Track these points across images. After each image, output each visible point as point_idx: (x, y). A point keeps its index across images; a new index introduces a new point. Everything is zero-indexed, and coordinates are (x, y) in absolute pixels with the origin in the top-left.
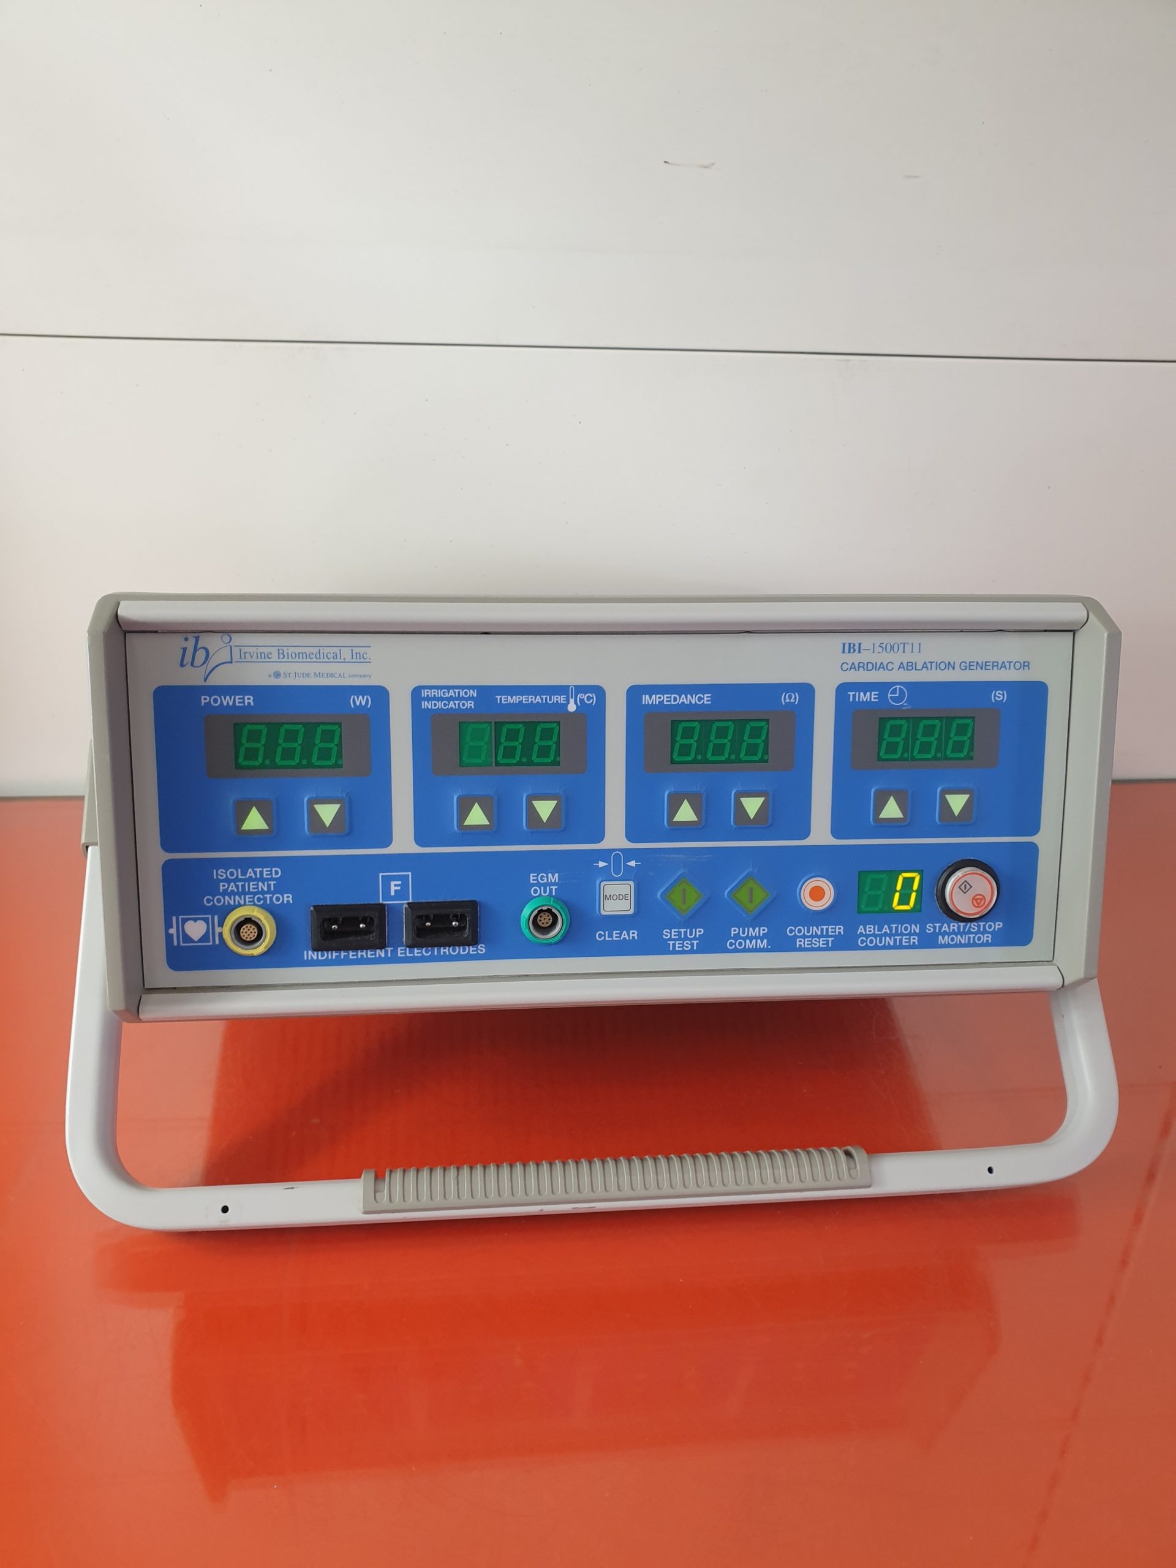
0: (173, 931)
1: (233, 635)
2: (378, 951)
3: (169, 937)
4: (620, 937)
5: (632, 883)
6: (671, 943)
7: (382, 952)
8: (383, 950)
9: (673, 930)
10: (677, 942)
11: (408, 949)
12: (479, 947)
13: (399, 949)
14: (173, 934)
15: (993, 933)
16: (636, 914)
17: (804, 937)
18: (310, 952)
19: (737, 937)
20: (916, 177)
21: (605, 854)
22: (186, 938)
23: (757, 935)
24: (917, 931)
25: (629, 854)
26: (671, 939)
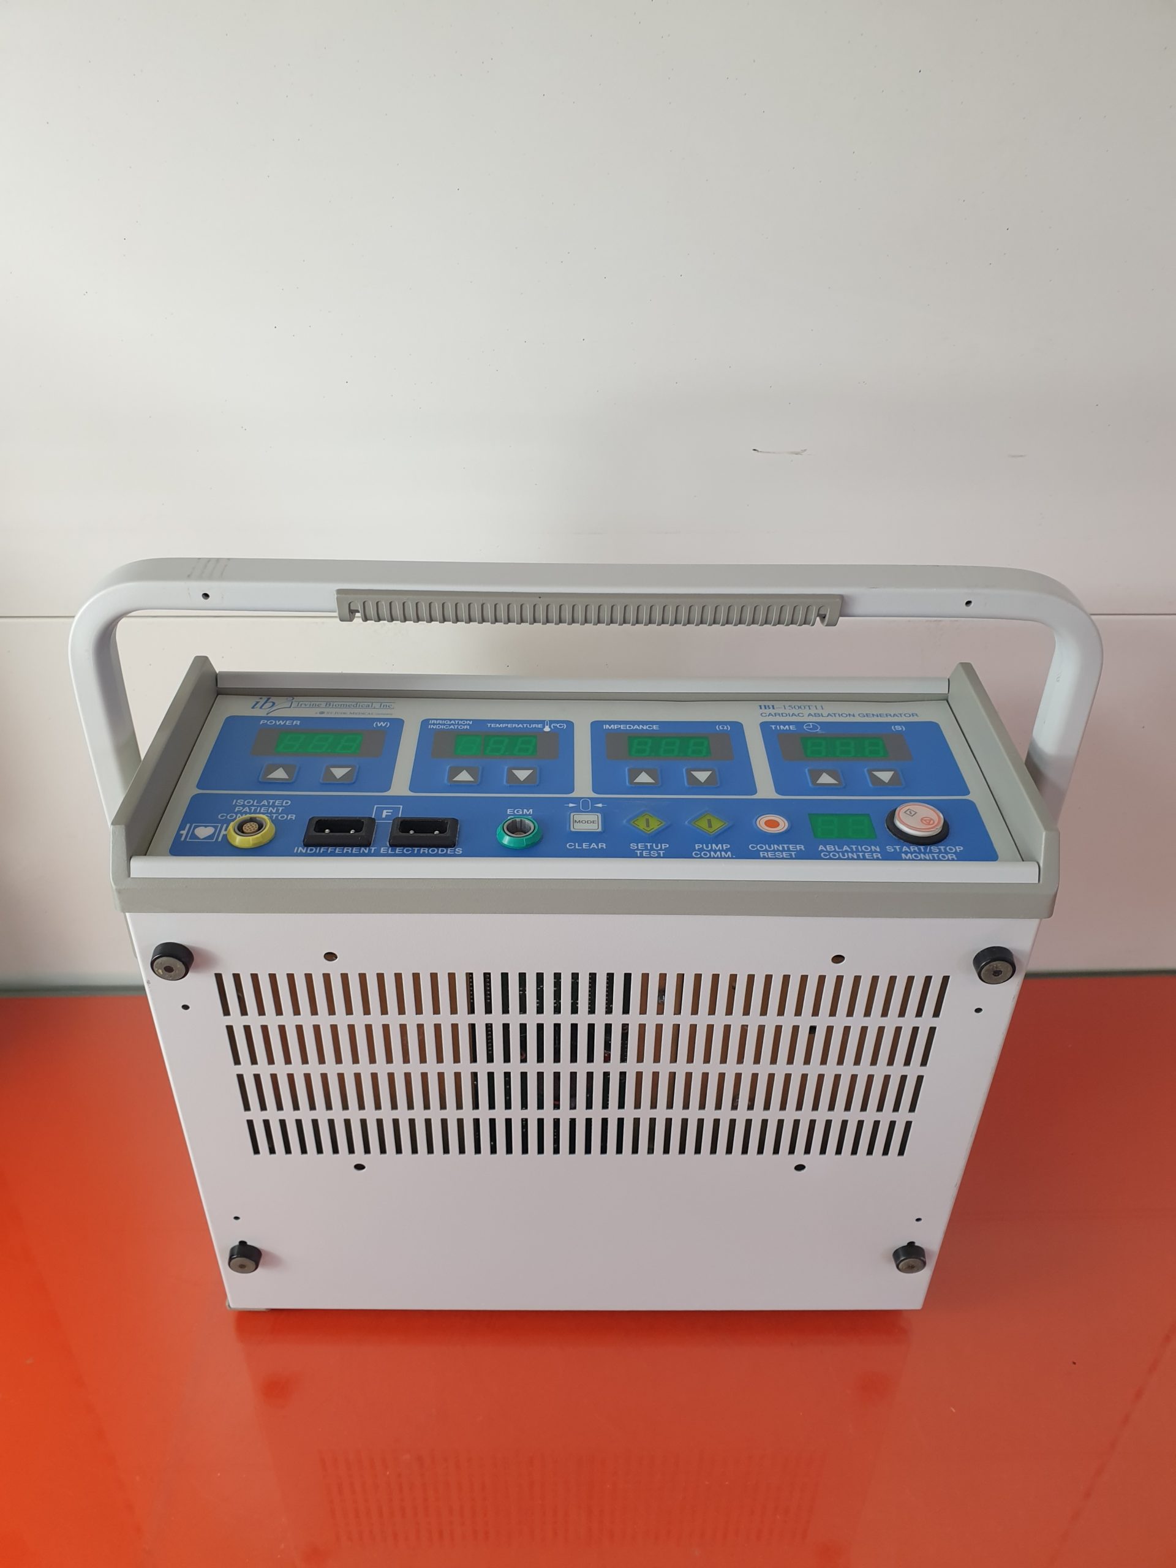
0: (184, 832)
1: (295, 698)
2: (363, 849)
3: (178, 835)
4: (590, 847)
5: (599, 815)
6: (638, 852)
7: (366, 849)
8: (368, 849)
9: (639, 844)
10: (644, 852)
11: (390, 849)
12: (457, 850)
13: (382, 848)
14: (182, 834)
15: (955, 853)
16: (604, 831)
17: (766, 851)
18: (300, 848)
19: (701, 850)
20: (1021, 456)
21: (576, 800)
22: (194, 836)
23: (721, 849)
24: (878, 850)
25: (595, 800)
26: (638, 849)
